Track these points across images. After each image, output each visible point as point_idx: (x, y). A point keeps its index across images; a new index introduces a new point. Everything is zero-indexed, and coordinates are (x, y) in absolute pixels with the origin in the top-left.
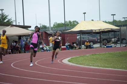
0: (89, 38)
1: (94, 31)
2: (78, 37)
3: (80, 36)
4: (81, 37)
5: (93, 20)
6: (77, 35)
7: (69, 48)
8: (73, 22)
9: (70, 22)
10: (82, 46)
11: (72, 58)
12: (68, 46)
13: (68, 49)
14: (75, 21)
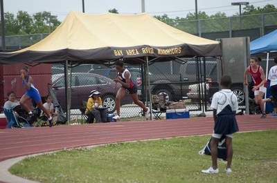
0: (99, 82)
1: (118, 54)
2: (55, 78)
3: (65, 72)
4: (65, 76)
5: (114, 11)
6: (54, 67)
7: (20, 120)
8: (38, 16)
9: (23, 17)
10: (73, 111)
11: (26, 160)
12: (15, 113)
13: (15, 125)
14: (46, 15)
